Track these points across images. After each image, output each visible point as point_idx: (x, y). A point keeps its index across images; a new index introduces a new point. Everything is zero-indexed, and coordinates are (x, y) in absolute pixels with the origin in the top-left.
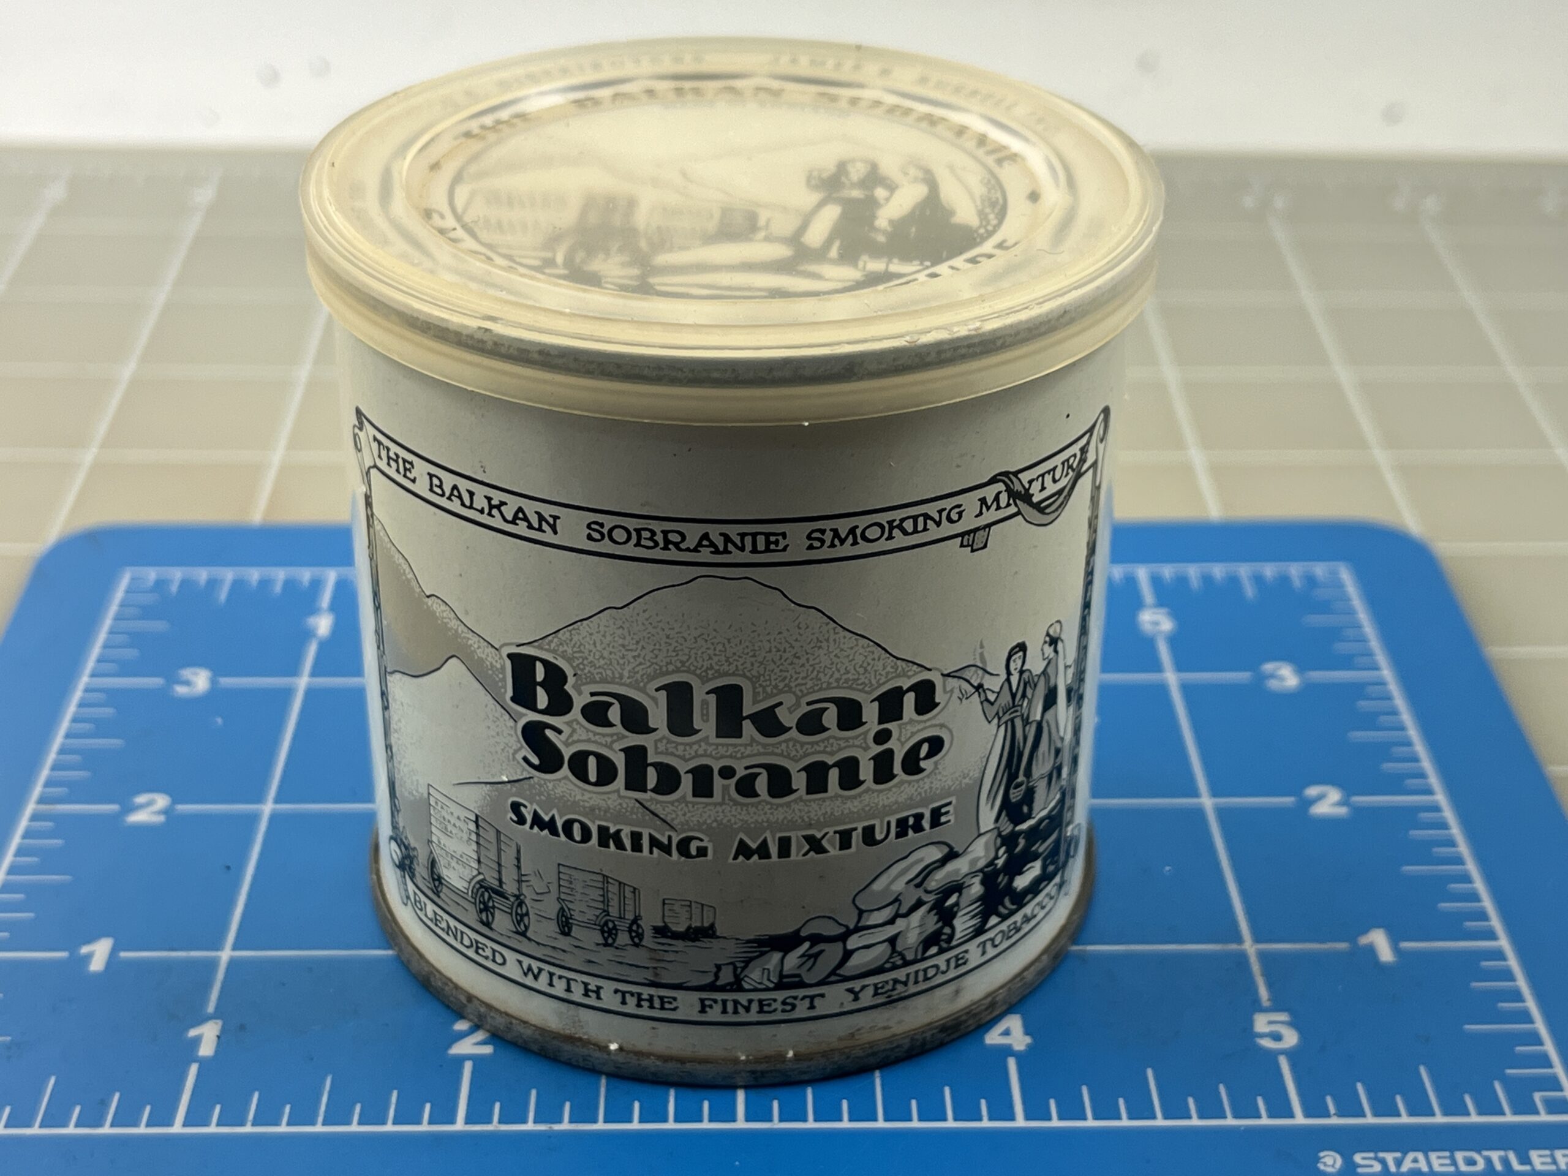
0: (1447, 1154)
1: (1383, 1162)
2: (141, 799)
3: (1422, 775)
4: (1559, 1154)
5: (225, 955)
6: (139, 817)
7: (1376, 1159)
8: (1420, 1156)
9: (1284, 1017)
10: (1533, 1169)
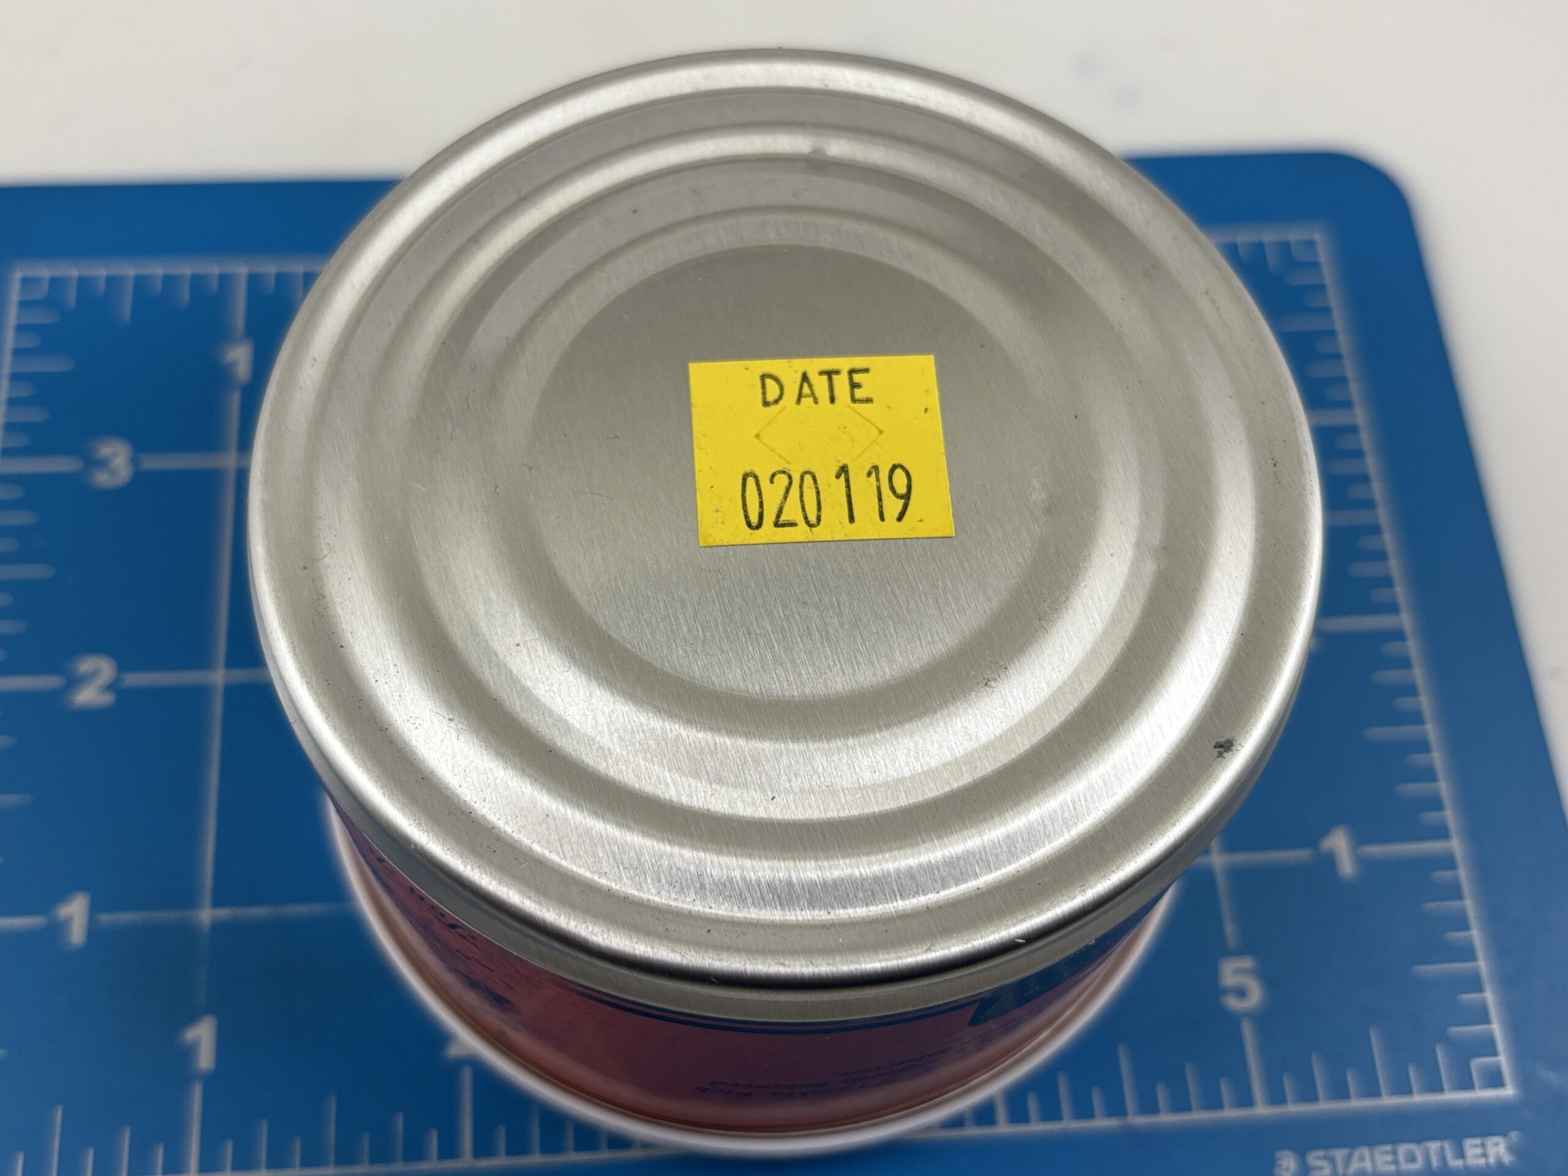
0: (1389, 1148)
1: (1332, 1161)
2: (86, 665)
3: (1388, 582)
4: (1490, 1141)
5: (206, 915)
6: (88, 696)
7: (1326, 1158)
8: (1365, 1151)
9: (1247, 963)
10: (1465, 1166)
